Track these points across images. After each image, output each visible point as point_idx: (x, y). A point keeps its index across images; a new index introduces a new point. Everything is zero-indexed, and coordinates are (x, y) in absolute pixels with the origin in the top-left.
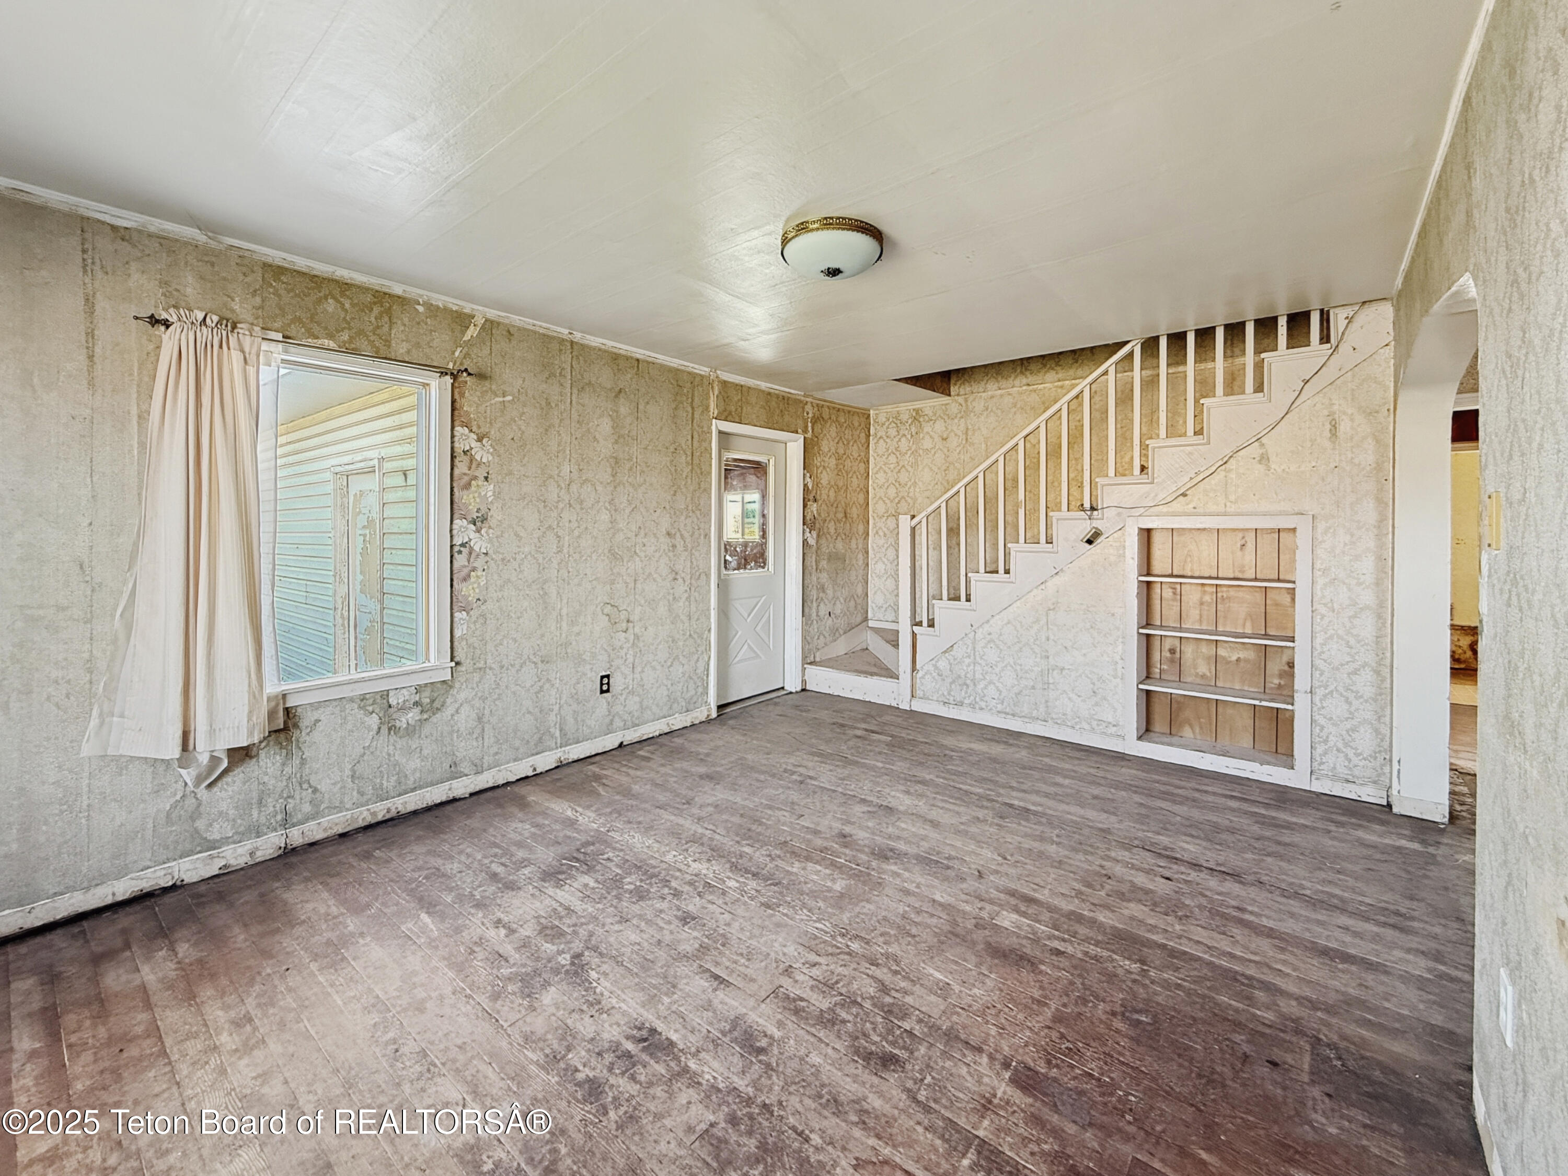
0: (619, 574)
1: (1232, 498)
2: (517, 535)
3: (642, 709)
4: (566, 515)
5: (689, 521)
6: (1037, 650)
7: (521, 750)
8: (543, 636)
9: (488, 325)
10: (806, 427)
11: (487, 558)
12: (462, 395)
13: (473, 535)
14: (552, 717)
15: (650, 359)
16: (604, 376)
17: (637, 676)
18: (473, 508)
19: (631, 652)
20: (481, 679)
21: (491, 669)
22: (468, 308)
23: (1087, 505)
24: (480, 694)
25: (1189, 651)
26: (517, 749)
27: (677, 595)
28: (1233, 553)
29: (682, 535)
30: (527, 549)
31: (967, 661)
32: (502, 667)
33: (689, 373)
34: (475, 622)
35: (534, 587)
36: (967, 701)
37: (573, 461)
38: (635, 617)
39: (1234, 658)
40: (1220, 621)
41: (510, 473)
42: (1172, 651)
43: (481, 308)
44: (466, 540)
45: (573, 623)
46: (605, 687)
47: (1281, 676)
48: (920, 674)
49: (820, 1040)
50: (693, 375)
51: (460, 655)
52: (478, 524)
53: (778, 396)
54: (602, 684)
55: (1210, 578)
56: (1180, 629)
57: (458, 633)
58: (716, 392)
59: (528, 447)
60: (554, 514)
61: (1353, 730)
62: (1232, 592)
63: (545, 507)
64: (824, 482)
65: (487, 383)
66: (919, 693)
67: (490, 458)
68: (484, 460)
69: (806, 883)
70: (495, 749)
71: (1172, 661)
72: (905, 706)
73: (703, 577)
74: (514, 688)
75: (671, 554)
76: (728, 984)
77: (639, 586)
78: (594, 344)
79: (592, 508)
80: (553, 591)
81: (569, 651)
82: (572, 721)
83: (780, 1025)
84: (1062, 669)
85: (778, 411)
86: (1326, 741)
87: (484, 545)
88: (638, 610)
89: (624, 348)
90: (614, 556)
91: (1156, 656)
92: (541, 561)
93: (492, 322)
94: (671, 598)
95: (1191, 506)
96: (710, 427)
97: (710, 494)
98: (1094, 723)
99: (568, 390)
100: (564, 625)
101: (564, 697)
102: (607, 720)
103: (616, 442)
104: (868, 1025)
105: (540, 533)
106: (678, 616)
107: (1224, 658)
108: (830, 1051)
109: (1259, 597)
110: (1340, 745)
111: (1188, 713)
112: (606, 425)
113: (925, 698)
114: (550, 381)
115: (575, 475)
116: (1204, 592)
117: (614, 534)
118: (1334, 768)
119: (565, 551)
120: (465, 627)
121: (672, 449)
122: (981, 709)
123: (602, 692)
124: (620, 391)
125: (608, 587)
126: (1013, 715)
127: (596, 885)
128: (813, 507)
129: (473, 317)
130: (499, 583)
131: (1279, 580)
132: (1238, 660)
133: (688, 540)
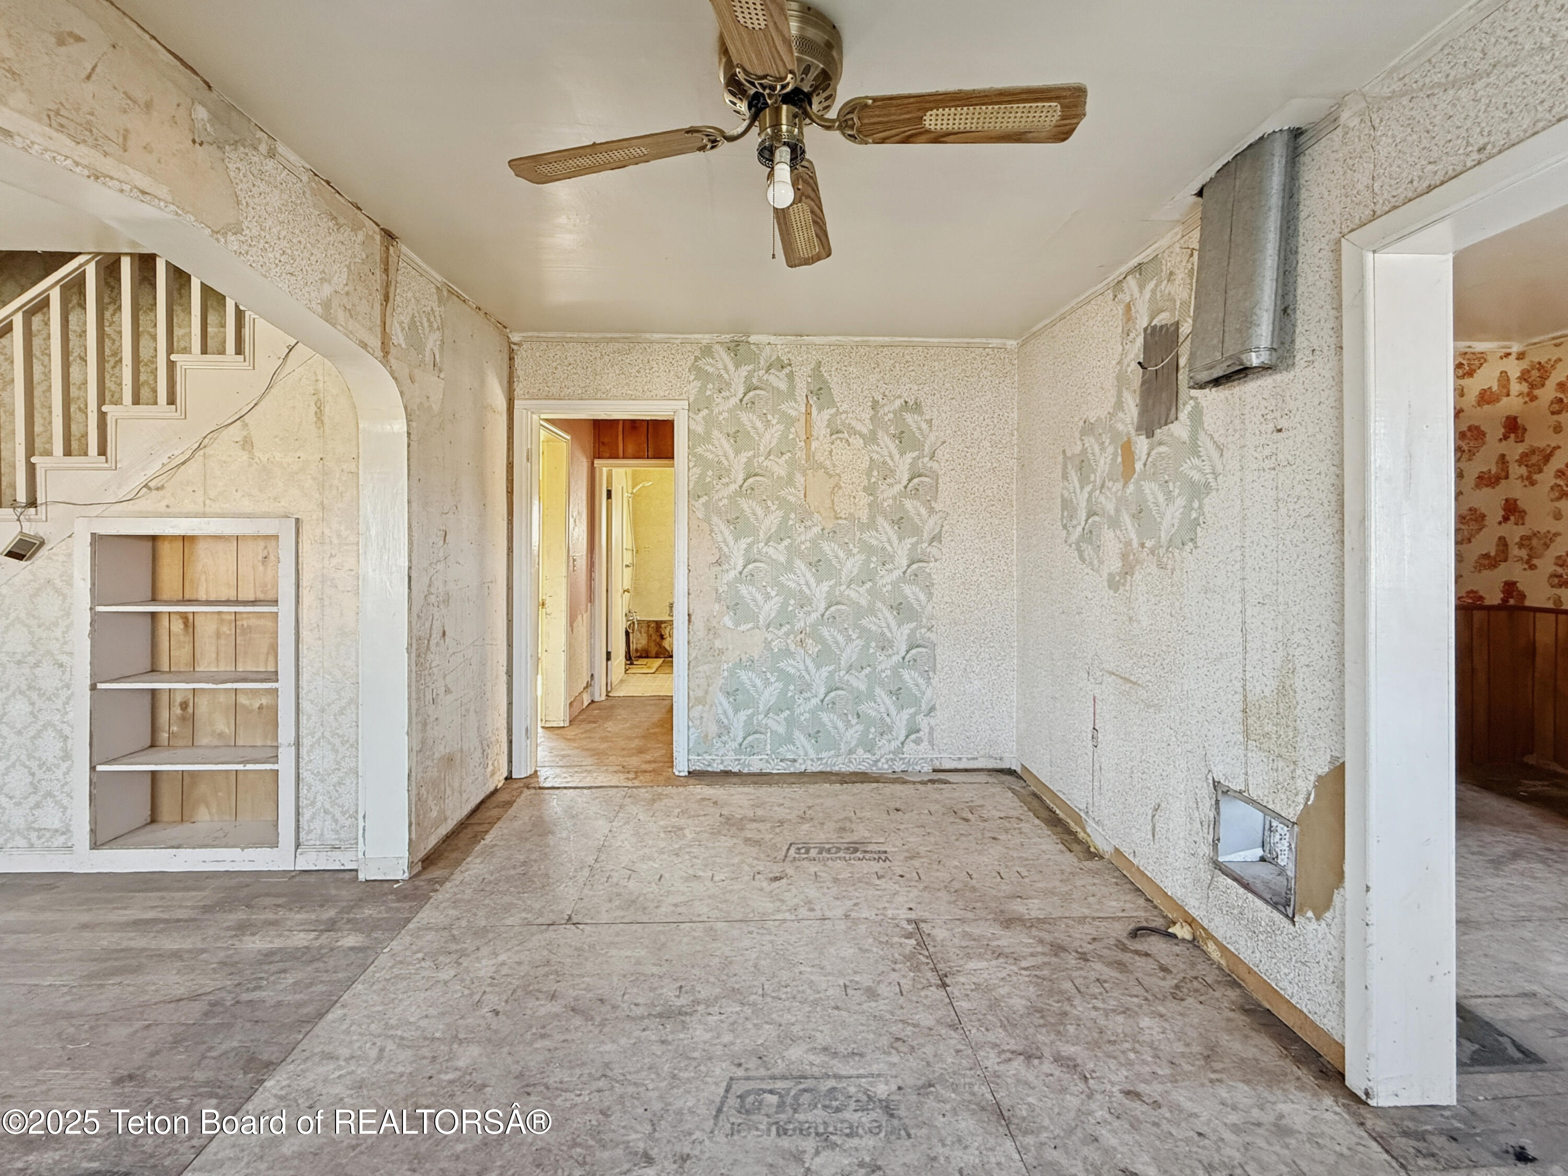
1: (212, 494)
23: (22, 498)
25: (204, 706)
28: (254, 568)
39: (256, 705)
40: (240, 659)
42: (184, 708)
55: (227, 602)
61: (340, 784)
71: (183, 719)
86: (313, 803)
91: (164, 715)
95: (164, 503)
98: (33, 836)
107: (243, 706)
110: (327, 806)
111: (203, 788)
116: (221, 623)
118: (322, 834)
131: (273, 602)
132: (261, 708)
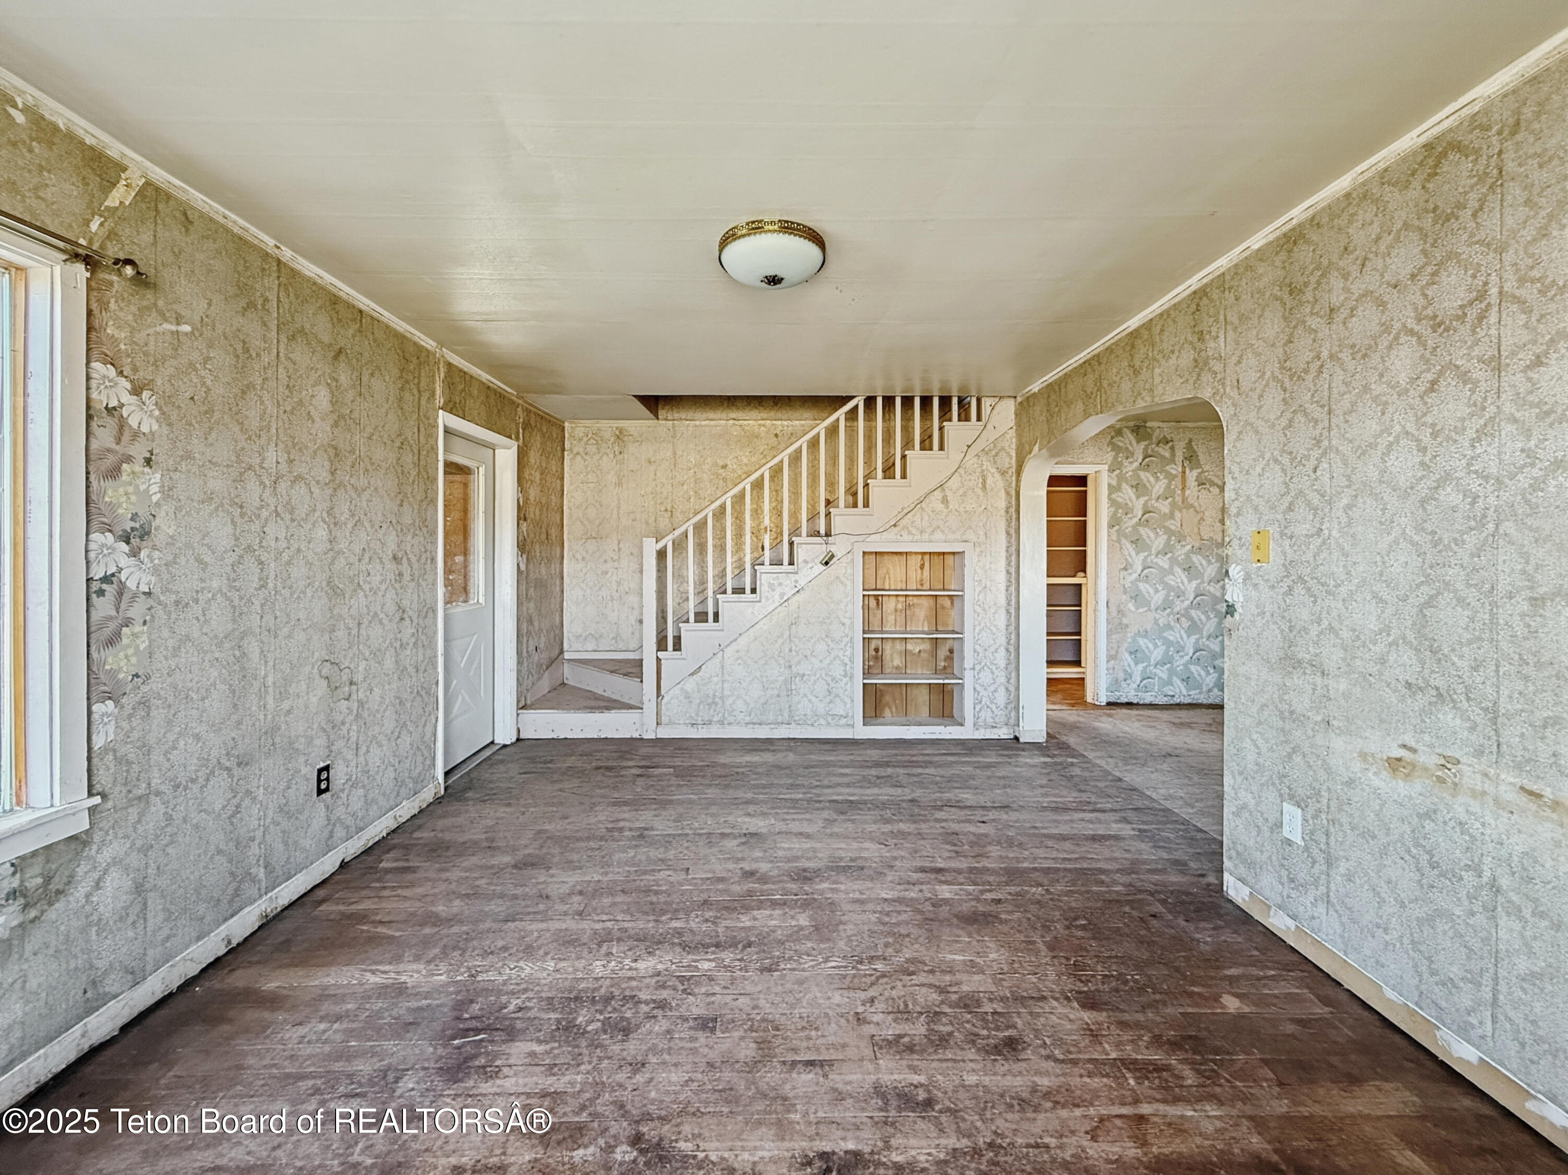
0: (340, 615)
2: (199, 560)
3: (368, 803)
4: (270, 529)
5: (417, 539)
6: (782, 662)
7: (208, 919)
8: (239, 723)
9: (150, 192)
10: (518, 433)
11: (151, 602)
12: (104, 306)
13: (124, 561)
14: (255, 850)
15: (375, 315)
16: (322, 327)
17: (361, 759)
18: (124, 512)
19: (355, 727)
20: (141, 815)
21: (158, 793)
22: (115, 149)
23: (823, 532)
24: (139, 843)
25: (888, 647)
26: (202, 919)
27: (405, 640)
28: (916, 570)
29: (408, 559)
30: (215, 584)
31: (715, 679)
32: (177, 787)
33: (415, 344)
34: (130, 716)
35: (227, 645)
36: (715, 719)
37: (281, 446)
38: (359, 677)
39: (917, 650)
40: (908, 623)
41: (188, 456)
42: (877, 650)
43: (139, 158)
44: (112, 569)
45: (282, 696)
46: (323, 786)
47: (945, 660)
48: (664, 701)
49: (955, 1061)
50: (419, 348)
51: (103, 779)
52: (135, 541)
53: (495, 392)
54: (319, 781)
55: (901, 590)
56: (882, 632)
57: (99, 742)
58: (442, 376)
59: (217, 415)
60: (256, 527)
61: (995, 691)
62: (916, 600)
63: (242, 515)
64: (532, 498)
65: (149, 294)
66: (664, 719)
67: (155, 427)
68: (145, 429)
69: (774, 932)
70: (166, 932)
71: (876, 658)
72: (650, 735)
73: (430, 614)
74: (195, 818)
75: (397, 586)
76: (831, 1063)
77: (363, 632)
78: (307, 273)
79: (305, 520)
80: (253, 648)
81: (277, 740)
82: (281, 847)
83: (914, 1069)
84: (804, 675)
85: (496, 410)
86: (981, 702)
87: (146, 578)
88: (363, 665)
89: (345, 290)
90: (335, 592)
92: (236, 602)
93: (157, 189)
94: (398, 645)
96: (436, 421)
97: (436, 506)
98: (830, 718)
99: (274, 334)
100: (270, 700)
101: (270, 813)
102: (326, 834)
103: (336, 424)
104: (966, 1025)
105: (234, 557)
106: (405, 669)
107: (910, 651)
108: (972, 1065)
109: (932, 601)
111: (888, 698)
112: (322, 398)
113: (670, 723)
114: (248, 313)
115: (284, 467)
116: (898, 601)
117: (334, 559)
118: (987, 720)
119: (271, 585)
120: (111, 728)
121: (398, 444)
122: (730, 724)
123: (320, 792)
124: (340, 351)
125: (327, 636)
126: (760, 724)
127: (548, 1047)
128: (524, 526)
129: (124, 169)
130: (170, 643)
131: (944, 590)
132: (920, 651)
133: (415, 566)
